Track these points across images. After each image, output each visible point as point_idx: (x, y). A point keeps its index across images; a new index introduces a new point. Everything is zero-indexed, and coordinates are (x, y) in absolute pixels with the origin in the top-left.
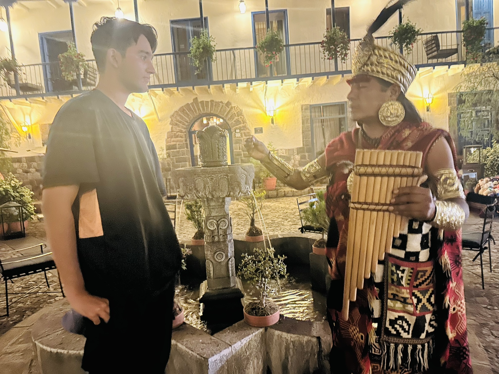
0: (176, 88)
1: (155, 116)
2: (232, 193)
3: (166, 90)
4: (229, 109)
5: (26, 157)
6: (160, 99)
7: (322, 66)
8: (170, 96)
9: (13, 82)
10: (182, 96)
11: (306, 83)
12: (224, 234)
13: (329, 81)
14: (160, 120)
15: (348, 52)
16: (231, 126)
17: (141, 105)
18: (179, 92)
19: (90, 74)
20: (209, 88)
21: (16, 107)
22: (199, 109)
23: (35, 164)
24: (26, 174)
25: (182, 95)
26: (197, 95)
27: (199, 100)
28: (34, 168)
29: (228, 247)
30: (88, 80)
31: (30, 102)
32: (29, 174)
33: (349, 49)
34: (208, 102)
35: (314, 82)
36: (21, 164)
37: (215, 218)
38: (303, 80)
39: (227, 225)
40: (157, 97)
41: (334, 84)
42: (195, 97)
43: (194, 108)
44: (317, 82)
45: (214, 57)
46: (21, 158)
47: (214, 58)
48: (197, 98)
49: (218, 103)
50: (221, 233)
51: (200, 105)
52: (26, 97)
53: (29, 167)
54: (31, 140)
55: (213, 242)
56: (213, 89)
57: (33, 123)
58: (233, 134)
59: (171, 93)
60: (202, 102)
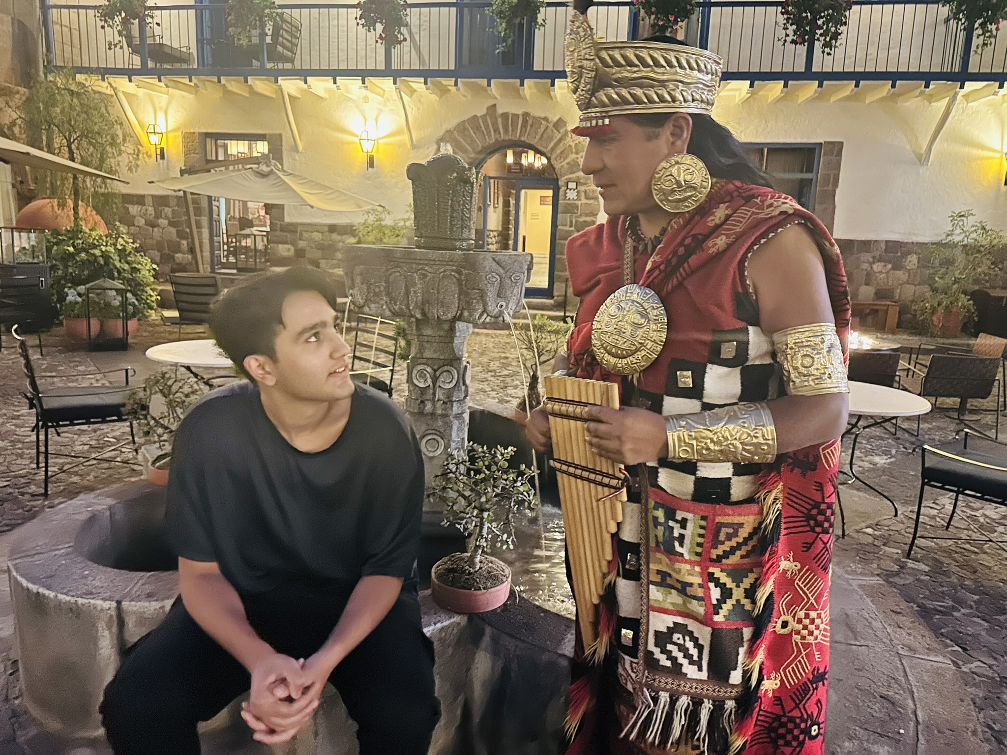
0: (454, 79)
1: (406, 137)
2: (466, 314)
3: (432, 82)
4: (559, 136)
5: (152, 196)
6: (420, 101)
7: (778, 59)
8: (441, 97)
9: (137, 41)
10: (464, 99)
11: (737, 93)
12: (446, 400)
13: (787, 93)
14: (414, 147)
15: (843, 29)
16: (558, 173)
17: (381, 111)
18: (458, 90)
19: (285, 35)
20: (522, 84)
21: (141, 92)
22: (496, 130)
23: (168, 211)
24: (151, 229)
25: (465, 96)
26: (496, 98)
27: (500, 111)
28: (166, 218)
29: (451, 427)
30: (280, 48)
31: (167, 86)
32: (156, 229)
33: (845, 24)
34: (518, 115)
35: (753, 94)
36: (144, 208)
37: (430, 362)
38: (729, 86)
39: (454, 382)
40: (414, 96)
41: (800, 101)
42: (492, 102)
43: (487, 127)
44: (760, 93)
45: (540, 18)
46: (143, 196)
47: (540, 21)
48: (495, 106)
49: (537, 120)
50: (442, 397)
51: (500, 120)
52: (159, 74)
53: (158, 215)
54: (165, 161)
55: (421, 413)
56: (530, 88)
57: (169, 129)
58: (561, 192)
59: (443, 91)
60: (505, 116)
